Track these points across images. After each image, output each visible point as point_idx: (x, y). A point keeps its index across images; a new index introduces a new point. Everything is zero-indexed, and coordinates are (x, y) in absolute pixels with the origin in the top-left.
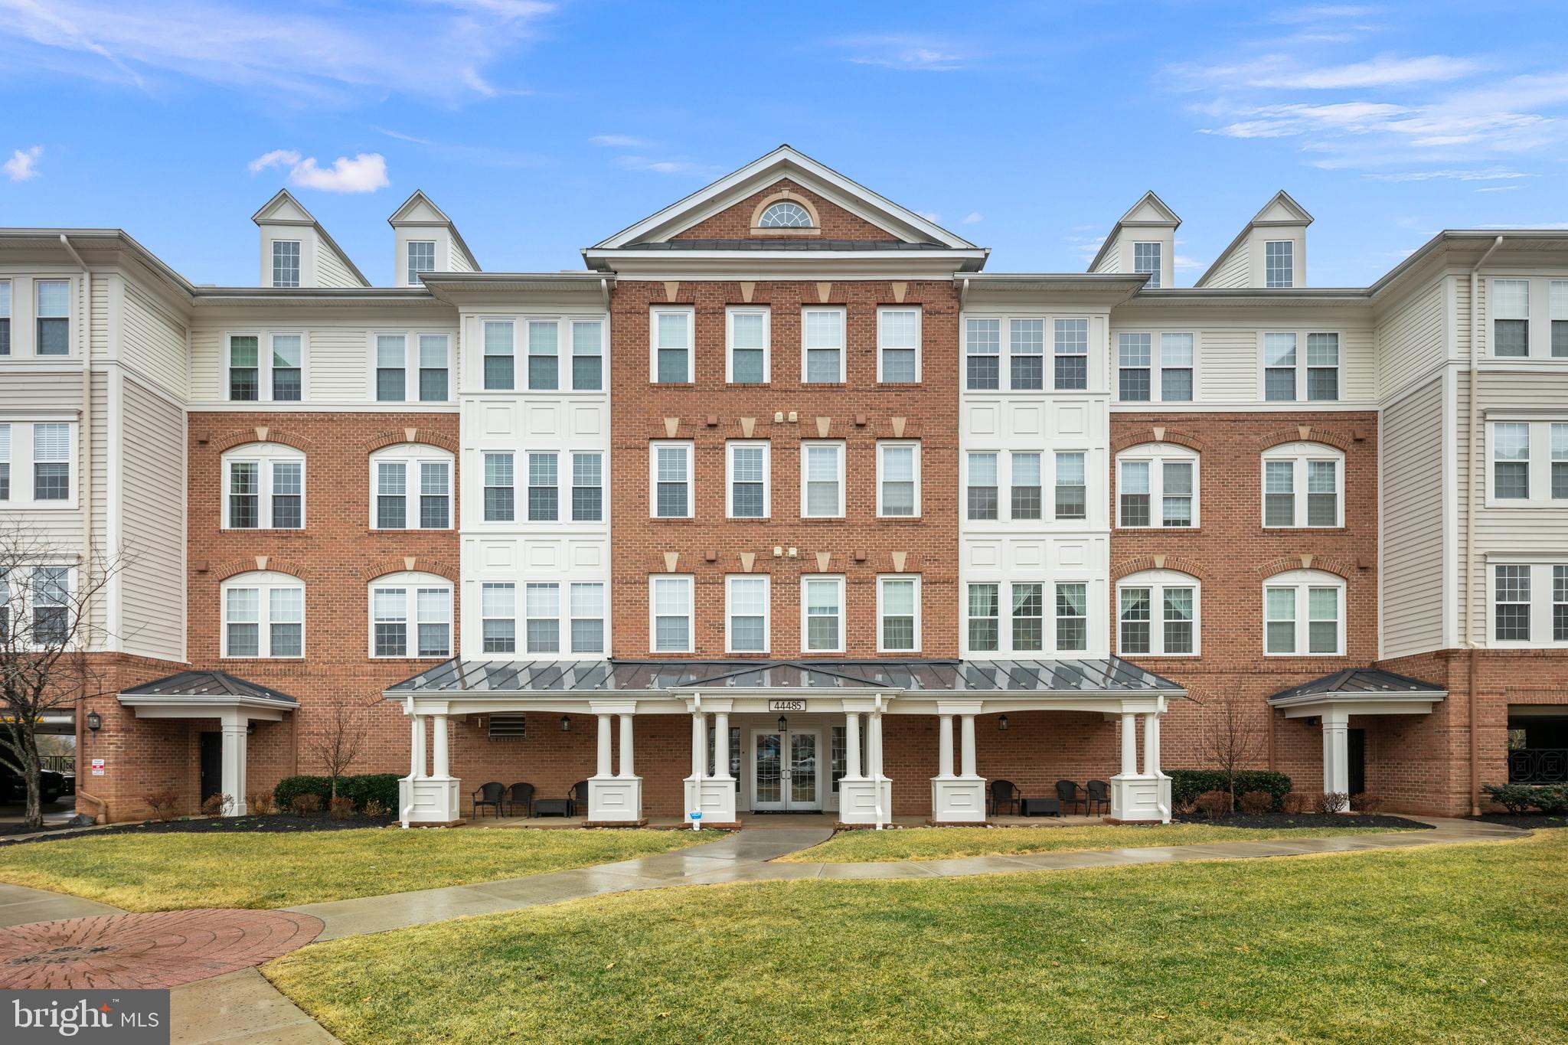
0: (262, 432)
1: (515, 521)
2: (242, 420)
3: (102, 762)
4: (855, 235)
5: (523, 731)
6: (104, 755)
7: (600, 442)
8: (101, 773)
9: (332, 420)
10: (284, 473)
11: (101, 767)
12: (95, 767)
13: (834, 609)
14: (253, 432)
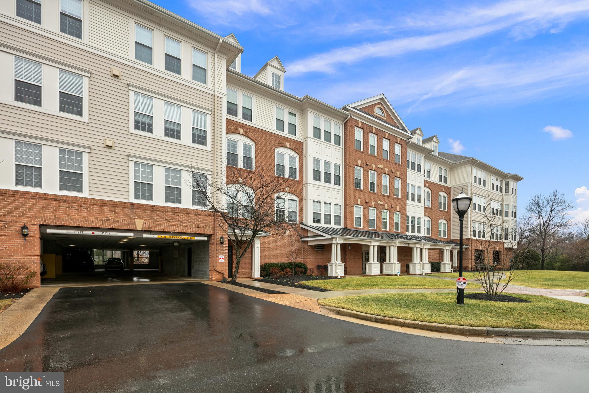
0: (241, 131)
1: (321, 182)
2: (234, 124)
3: (223, 257)
4: (391, 123)
5: (323, 249)
6: (224, 254)
7: (340, 162)
8: (223, 261)
9: (264, 133)
10: (246, 148)
11: (223, 259)
12: (220, 259)
13: (386, 219)
14: (238, 130)
